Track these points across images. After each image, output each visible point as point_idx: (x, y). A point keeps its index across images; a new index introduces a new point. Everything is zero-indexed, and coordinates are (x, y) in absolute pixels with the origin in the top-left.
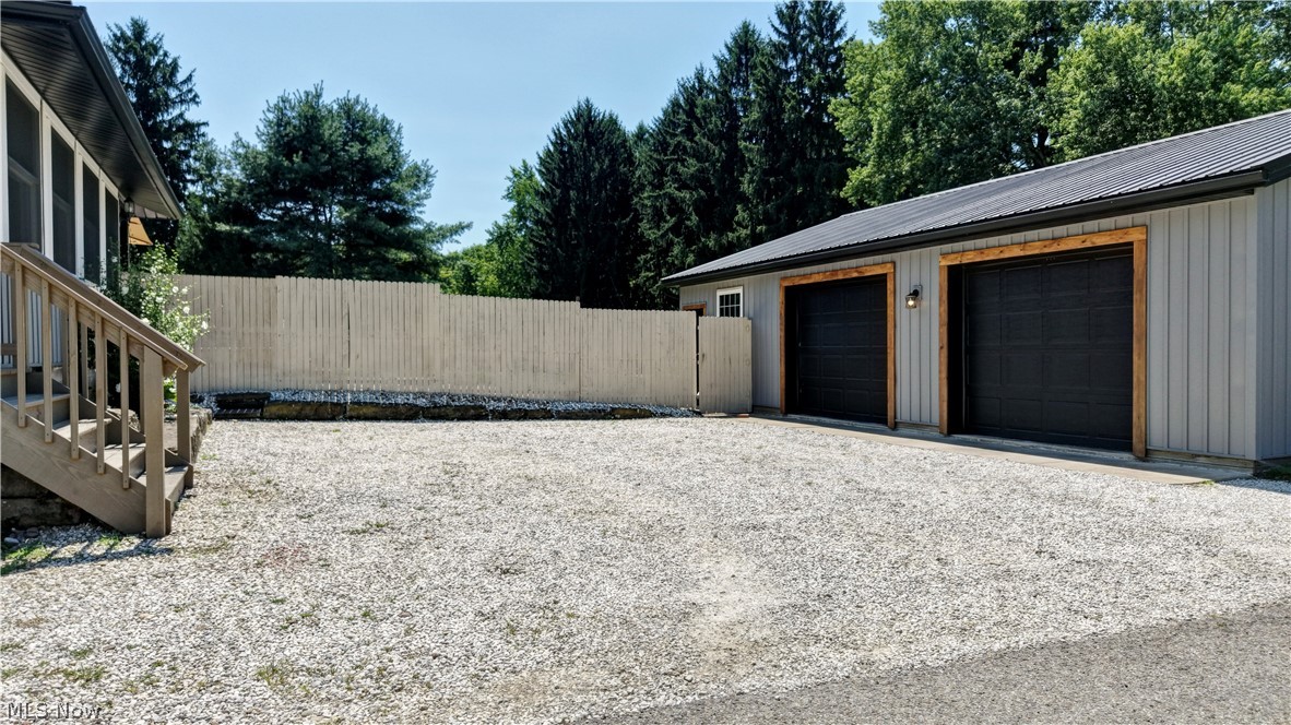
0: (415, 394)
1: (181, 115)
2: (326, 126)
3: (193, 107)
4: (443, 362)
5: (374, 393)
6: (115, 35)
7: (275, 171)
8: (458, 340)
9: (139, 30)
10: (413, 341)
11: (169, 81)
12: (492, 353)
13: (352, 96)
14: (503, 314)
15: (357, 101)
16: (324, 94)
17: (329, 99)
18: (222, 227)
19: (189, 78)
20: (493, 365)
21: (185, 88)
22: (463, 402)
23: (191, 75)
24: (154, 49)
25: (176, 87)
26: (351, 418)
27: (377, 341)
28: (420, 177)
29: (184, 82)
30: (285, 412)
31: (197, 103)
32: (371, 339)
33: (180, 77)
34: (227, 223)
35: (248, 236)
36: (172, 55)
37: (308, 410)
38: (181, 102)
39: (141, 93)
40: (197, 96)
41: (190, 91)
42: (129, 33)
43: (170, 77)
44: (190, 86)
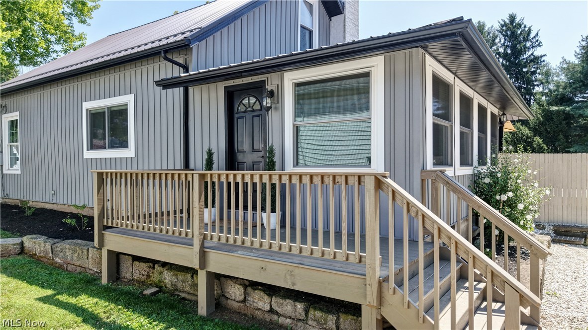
1: (532, 54)
3: (538, 48)
6: (501, 25)
9: (512, 18)
11: (526, 39)
18: (554, 108)
19: (537, 35)
21: (534, 40)
23: (538, 33)
24: (520, 25)
25: (530, 41)
29: (534, 37)
31: (541, 46)
33: (532, 35)
34: (557, 106)
35: (569, 111)
36: (528, 26)
38: (533, 47)
39: (513, 48)
40: (540, 42)
41: (537, 41)
42: (508, 22)
43: (527, 37)
44: (537, 39)
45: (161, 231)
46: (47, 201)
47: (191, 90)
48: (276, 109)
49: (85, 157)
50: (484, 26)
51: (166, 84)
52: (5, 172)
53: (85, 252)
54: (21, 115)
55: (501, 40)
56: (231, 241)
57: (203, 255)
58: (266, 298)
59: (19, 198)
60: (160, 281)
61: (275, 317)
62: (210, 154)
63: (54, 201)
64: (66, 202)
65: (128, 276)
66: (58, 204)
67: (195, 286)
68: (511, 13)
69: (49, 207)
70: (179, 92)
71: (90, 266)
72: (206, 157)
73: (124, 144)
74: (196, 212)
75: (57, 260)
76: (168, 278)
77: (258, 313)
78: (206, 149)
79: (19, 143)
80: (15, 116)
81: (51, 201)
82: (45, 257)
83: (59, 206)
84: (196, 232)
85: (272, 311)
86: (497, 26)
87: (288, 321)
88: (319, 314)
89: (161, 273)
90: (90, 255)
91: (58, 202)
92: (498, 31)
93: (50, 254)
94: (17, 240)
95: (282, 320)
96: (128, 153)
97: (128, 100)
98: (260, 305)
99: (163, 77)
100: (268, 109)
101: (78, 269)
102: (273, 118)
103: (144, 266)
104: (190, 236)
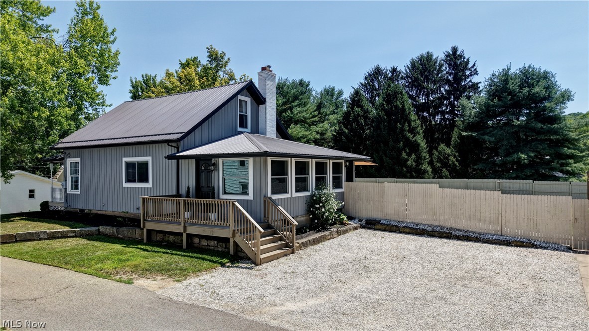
0: (428, 225)
1: (470, 81)
2: (510, 83)
3: (476, 76)
4: (439, 214)
5: (414, 224)
6: (446, 55)
7: (487, 106)
8: (446, 206)
9: (455, 50)
10: (429, 206)
11: (466, 68)
12: (460, 211)
13: (527, 66)
14: (465, 196)
15: (530, 67)
16: (511, 69)
17: (514, 69)
18: (464, 134)
19: (474, 65)
20: (460, 216)
21: (473, 69)
22: (445, 230)
23: (475, 64)
24: (461, 56)
25: (469, 69)
26: (401, 232)
27: (416, 205)
28: (566, 97)
29: (473, 67)
30: (381, 228)
31: (477, 74)
32: (414, 204)
33: (470, 65)
34: (466, 132)
35: (475, 136)
36: (467, 58)
37: (388, 228)
38: (471, 75)
39: (455, 76)
40: (477, 71)
41: (475, 69)
42: (451, 53)
43: (466, 66)
44: (475, 68)
45: (169, 220)
46: (99, 209)
47: (180, 160)
48: (216, 170)
49: (124, 186)
50: (432, 55)
51: (170, 157)
52: (68, 192)
53: (134, 231)
54: (81, 160)
55: (445, 68)
56: (194, 222)
57: (185, 228)
58: (206, 241)
59: (79, 208)
60: (168, 240)
61: (209, 247)
62: (188, 188)
63: (104, 210)
64: (111, 210)
65: (155, 240)
66: (106, 211)
67: (182, 240)
68: (454, 46)
69: (99, 212)
70: (174, 162)
71: (137, 237)
72: (187, 189)
73: (147, 181)
74: (182, 213)
75: (120, 236)
76: (171, 238)
77: (204, 247)
78: (187, 186)
79: (79, 176)
80: (78, 160)
81: (102, 209)
82: (113, 235)
83: (107, 212)
84: (182, 220)
85: (208, 245)
86: (442, 56)
87: (213, 247)
88: (221, 244)
89: (168, 237)
90: (137, 232)
91: (106, 210)
92: (443, 60)
93: (116, 234)
94: (97, 228)
95: (211, 248)
96: (149, 185)
97: (149, 159)
98: (204, 244)
99: (170, 153)
100: (213, 171)
101: (131, 239)
102: (215, 174)
103: (161, 235)
104: (180, 221)
